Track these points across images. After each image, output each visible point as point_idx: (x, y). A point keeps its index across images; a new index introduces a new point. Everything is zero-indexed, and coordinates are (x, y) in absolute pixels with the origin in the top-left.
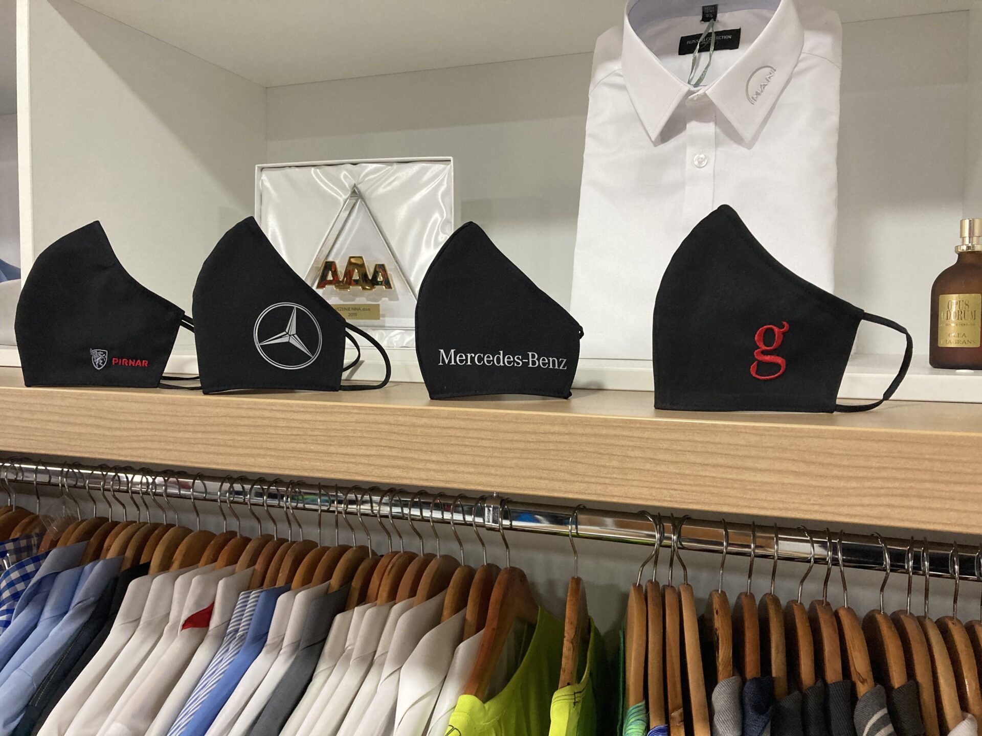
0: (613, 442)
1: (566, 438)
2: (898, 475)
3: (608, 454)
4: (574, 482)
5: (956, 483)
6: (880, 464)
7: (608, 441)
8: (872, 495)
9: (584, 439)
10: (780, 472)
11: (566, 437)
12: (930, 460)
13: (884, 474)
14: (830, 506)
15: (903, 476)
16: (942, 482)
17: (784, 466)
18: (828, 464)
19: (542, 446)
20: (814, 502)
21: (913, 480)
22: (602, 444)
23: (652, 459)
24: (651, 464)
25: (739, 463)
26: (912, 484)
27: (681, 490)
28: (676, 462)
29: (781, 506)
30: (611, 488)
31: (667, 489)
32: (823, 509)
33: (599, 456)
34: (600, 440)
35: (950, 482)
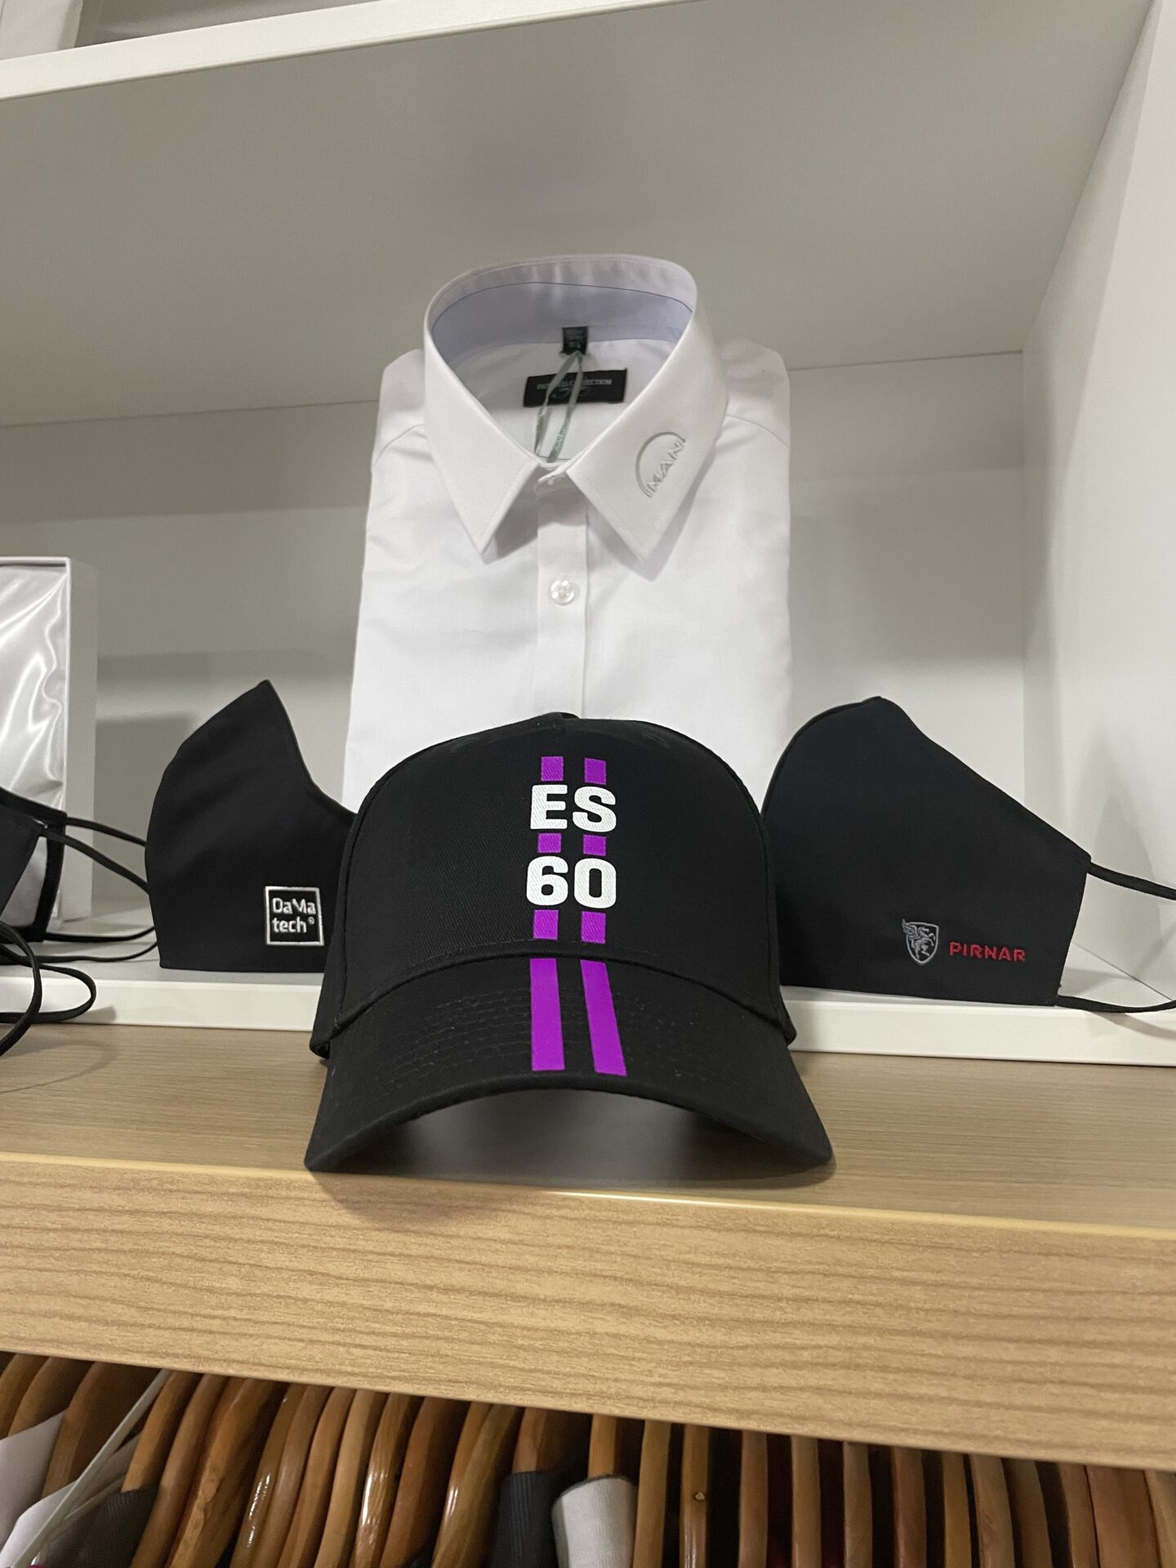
0: (228, 1231)
1: (125, 1222)
2: (839, 1317)
3: (216, 1261)
4: (142, 1326)
5: (958, 1337)
6: (797, 1291)
7: (218, 1229)
8: (783, 1364)
9: (166, 1225)
10: (586, 1305)
11: (126, 1218)
12: (904, 1282)
13: (809, 1313)
14: (695, 1388)
15: (847, 1320)
16: (930, 1335)
17: (596, 1291)
18: (691, 1290)
19: (74, 1240)
20: (662, 1380)
21: (869, 1330)
22: (207, 1237)
23: (311, 1273)
24: (311, 1283)
25: (500, 1285)
26: (870, 1341)
27: (376, 1348)
28: (365, 1281)
29: (590, 1387)
30: (223, 1341)
31: (344, 1345)
32: (681, 1396)
33: (198, 1264)
34: (200, 1228)
35: (944, 1336)
